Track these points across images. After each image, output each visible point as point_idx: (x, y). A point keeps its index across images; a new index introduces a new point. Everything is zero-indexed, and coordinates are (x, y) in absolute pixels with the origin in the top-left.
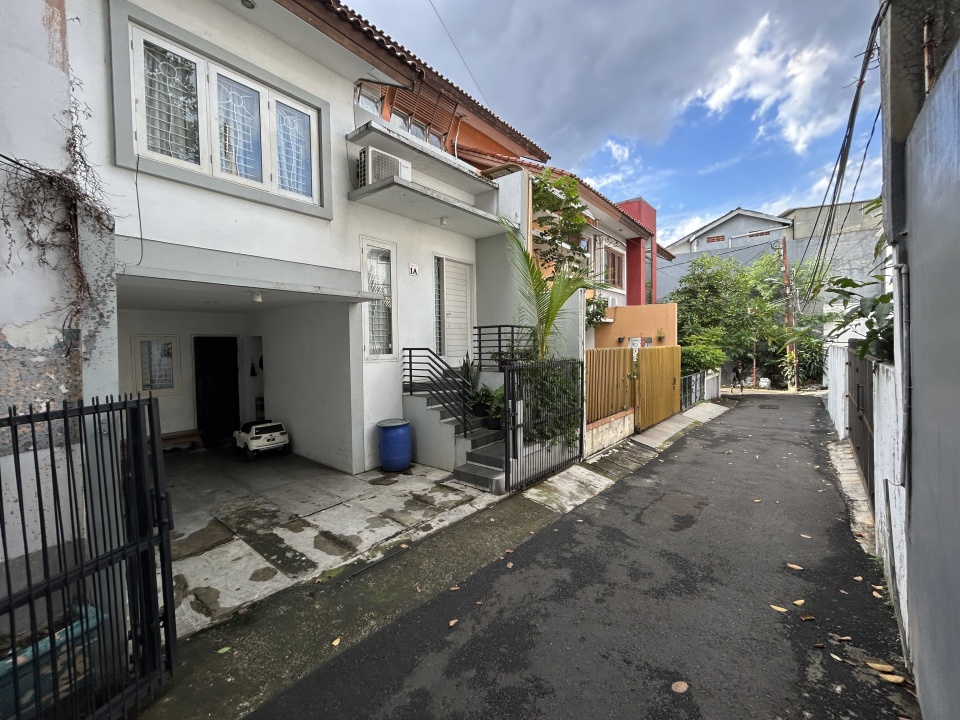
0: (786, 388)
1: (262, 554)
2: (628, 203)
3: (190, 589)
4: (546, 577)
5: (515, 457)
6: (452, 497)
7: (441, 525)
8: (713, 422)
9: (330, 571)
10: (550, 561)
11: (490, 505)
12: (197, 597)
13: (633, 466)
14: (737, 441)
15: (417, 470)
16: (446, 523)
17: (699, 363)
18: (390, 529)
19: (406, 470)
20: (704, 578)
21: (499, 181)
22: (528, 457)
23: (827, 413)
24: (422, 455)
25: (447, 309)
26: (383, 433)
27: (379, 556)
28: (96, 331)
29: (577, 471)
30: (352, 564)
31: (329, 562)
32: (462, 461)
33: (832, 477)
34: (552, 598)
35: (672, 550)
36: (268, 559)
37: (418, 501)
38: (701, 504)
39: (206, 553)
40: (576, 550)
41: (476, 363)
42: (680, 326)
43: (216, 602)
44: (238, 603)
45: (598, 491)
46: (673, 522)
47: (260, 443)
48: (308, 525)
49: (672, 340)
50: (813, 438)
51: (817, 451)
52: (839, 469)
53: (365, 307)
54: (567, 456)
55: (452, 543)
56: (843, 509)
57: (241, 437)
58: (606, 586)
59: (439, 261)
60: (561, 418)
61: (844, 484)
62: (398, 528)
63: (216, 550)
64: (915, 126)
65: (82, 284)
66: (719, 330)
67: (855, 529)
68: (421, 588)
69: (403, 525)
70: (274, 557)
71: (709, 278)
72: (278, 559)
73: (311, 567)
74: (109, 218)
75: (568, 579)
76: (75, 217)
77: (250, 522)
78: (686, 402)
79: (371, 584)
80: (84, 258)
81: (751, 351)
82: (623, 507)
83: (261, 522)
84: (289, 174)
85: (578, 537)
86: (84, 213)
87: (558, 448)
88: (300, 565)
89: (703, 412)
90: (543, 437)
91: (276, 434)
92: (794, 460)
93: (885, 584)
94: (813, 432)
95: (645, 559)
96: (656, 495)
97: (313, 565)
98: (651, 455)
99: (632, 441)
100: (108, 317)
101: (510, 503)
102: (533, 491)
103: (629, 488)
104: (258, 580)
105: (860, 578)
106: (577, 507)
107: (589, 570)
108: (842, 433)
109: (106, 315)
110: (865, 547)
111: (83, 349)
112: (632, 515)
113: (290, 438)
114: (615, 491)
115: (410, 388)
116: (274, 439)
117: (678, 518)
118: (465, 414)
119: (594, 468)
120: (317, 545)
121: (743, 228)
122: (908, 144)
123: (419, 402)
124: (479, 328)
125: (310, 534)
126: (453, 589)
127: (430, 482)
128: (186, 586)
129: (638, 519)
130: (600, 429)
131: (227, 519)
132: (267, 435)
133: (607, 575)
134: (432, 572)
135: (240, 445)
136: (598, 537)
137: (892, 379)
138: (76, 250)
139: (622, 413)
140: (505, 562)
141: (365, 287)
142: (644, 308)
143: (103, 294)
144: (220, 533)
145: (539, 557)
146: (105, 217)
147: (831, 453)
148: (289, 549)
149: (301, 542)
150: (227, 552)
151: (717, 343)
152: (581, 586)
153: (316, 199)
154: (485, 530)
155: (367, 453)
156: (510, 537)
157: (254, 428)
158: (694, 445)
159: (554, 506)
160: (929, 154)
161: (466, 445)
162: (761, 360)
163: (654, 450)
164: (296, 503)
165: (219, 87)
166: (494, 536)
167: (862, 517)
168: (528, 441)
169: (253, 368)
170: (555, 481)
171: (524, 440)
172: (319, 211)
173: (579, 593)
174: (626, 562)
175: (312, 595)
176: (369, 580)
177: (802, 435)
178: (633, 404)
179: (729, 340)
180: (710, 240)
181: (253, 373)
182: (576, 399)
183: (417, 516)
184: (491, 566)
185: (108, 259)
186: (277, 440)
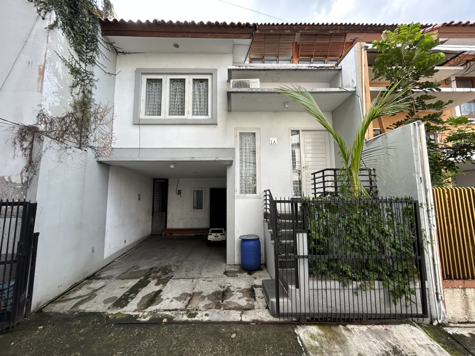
1: (129, 290)
3: (95, 293)
9: (121, 314)
18: (179, 305)
27: (147, 319)
28: (33, 177)
30: (130, 315)
47: (211, 237)
48: (164, 284)
53: (237, 167)
62: (182, 306)
65: (31, 161)
69: (187, 306)
84: (200, 108)
88: (122, 303)
91: (219, 234)
97: (125, 306)
104: (105, 302)
109: (36, 171)
111: (28, 183)
115: (266, 216)
116: (218, 237)
120: (144, 296)
123: (267, 226)
124: (314, 174)
125: (156, 289)
127: (250, 284)
128: (97, 291)
132: (215, 234)
143: (37, 164)
144: (144, 273)
153: (210, 116)
155: (236, 254)
172: (210, 121)
183: (202, 304)
186: (219, 237)
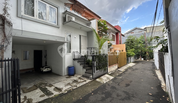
0: (147, 60)
1: (43, 92)
2: (116, 26)
3: (27, 99)
4: (100, 96)
5: (94, 72)
6: (82, 80)
7: (79, 86)
8: (133, 66)
9: (56, 95)
10: (101, 93)
11: (89, 82)
12: (28, 100)
13: (117, 74)
14: (138, 70)
15: (76, 75)
16: (80, 85)
17: (130, 55)
18: (69, 87)
19: (73, 75)
20: (132, 96)
21: (91, 21)
22: (97, 73)
23: (155, 65)
24: (76, 72)
25: (82, 45)
26: (69, 68)
27: (66, 92)
28: (7, 45)
29: (107, 75)
30: (61, 94)
31: (56, 93)
32: (84, 73)
33: (157, 76)
34: (101, 101)
35: (125, 91)
36: (44, 93)
37: (75, 81)
38: (131, 82)
39: (32, 92)
40: (106, 91)
41: (87, 55)
42: (126, 49)
43: (32, 102)
44: (36, 102)
45: (111, 79)
46: (125, 85)
47: (45, 70)
48: (53, 86)
49: (125, 51)
50: (152, 69)
51: (153, 71)
52: (158, 75)
53: (66, 44)
54: (105, 73)
55: (81, 89)
56: (159, 83)
57: (42, 69)
58: (112, 98)
59: (80, 36)
60: (103, 65)
61: (159, 78)
62: (71, 86)
63: (34, 91)
64: (170, 5)
65: (5, 36)
66: (134, 49)
67: (162, 86)
68: (74, 98)
69: (72, 86)
70: (45, 92)
71: (131, 40)
72: (46, 93)
73: (52, 94)
74: (11, 23)
75: (104, 97)
76: (4, 23)
77: (41, 85)
78: (128, 63)
79: (64, 98)
80: (6, 31)
81: (140, 53)
82: (115, 82)
83: (43, 85)
84: (52, 19)
85: (107, 88)
86: (6, 22)
87: (103, 71)
88: (50, 94)
89: (131, 65)
90: (100, 69)
91: (49, 68)
92: (149, 73)
93: (169, 97)
94: (152, 68)
95: (120, 93)
96: (122, 80)
97: (53, 94)
98: (121, 72)
99: (117, 70)
100: (10, 43)
101: (93, 82)
102: (98, 79)
103: (117, 78)
104: (41, 97)
105: (164, 96)
106: (106, 82)
107: (108, 95)
108: (158, 68)
109: (9, 42)
110: (164, 90)
111: (4, 49)
112: (117, 84)
113: (51, 69)
114: (114, 79)
115: (74, 59)
117: (126, 84)
118: (85, 64)
119: (110, 75)
120: (54, 90)
121: (137, 31)
122: (169, 8)
123: (76, 62)
124: (88, 48)
125: (53, 87)
126: (81, 99)
127: (78, 77)
128: (26, 98)
129: (118, 85)
130: (111, 67)
131: (37, 85)
132: (47, 69)
133: (112, 96)
134: (77, 95)
135: (42, 70)
136: (110, 88)
137: (168, 55)
138: (4, 29)
139: (115, 64)
140: (92, 93)
141: (66, 40)
142: (119, 45)
143: (9, 38)
144: (35, 88)
145: (99, 92)
146: (10, 23)
147: (156, 72)
148: (48, 91)
149: (51, 89)
150: (36, 91)
151: (133, 52)
152: (107, 98)
153: (56, 24)
154: (88, 87)
155: (66, 72)
156: (93, 88)
157: (44, 67)
158: (129, 71)
159: (102, 82)
160: (173, 9)
161: (85, 70)
162: (142, 55)
163: (122, 71)
164: (51, 82)
165: (38, 3)
166: (90, 88)
167: (163, 84)
168: (97, 69)
169: (45, 56)
170: (102, 77)
171: (96, 69)
172: (57, 26)
173: (106, 100)
174: (116, 93)
175: (52, 100)
176: (64, 97)
177: (150, 68)
178: (117, 63)
179: (135, 51)
180: (131, 33)
181: (45, 57)
182: (106, 61)
183: (75, 84)
184: (89, 94)
185: (11, 31)
186: (49, 70)
